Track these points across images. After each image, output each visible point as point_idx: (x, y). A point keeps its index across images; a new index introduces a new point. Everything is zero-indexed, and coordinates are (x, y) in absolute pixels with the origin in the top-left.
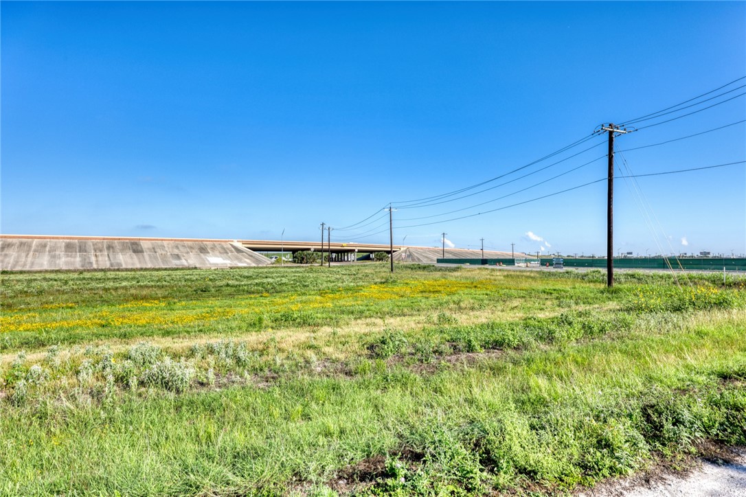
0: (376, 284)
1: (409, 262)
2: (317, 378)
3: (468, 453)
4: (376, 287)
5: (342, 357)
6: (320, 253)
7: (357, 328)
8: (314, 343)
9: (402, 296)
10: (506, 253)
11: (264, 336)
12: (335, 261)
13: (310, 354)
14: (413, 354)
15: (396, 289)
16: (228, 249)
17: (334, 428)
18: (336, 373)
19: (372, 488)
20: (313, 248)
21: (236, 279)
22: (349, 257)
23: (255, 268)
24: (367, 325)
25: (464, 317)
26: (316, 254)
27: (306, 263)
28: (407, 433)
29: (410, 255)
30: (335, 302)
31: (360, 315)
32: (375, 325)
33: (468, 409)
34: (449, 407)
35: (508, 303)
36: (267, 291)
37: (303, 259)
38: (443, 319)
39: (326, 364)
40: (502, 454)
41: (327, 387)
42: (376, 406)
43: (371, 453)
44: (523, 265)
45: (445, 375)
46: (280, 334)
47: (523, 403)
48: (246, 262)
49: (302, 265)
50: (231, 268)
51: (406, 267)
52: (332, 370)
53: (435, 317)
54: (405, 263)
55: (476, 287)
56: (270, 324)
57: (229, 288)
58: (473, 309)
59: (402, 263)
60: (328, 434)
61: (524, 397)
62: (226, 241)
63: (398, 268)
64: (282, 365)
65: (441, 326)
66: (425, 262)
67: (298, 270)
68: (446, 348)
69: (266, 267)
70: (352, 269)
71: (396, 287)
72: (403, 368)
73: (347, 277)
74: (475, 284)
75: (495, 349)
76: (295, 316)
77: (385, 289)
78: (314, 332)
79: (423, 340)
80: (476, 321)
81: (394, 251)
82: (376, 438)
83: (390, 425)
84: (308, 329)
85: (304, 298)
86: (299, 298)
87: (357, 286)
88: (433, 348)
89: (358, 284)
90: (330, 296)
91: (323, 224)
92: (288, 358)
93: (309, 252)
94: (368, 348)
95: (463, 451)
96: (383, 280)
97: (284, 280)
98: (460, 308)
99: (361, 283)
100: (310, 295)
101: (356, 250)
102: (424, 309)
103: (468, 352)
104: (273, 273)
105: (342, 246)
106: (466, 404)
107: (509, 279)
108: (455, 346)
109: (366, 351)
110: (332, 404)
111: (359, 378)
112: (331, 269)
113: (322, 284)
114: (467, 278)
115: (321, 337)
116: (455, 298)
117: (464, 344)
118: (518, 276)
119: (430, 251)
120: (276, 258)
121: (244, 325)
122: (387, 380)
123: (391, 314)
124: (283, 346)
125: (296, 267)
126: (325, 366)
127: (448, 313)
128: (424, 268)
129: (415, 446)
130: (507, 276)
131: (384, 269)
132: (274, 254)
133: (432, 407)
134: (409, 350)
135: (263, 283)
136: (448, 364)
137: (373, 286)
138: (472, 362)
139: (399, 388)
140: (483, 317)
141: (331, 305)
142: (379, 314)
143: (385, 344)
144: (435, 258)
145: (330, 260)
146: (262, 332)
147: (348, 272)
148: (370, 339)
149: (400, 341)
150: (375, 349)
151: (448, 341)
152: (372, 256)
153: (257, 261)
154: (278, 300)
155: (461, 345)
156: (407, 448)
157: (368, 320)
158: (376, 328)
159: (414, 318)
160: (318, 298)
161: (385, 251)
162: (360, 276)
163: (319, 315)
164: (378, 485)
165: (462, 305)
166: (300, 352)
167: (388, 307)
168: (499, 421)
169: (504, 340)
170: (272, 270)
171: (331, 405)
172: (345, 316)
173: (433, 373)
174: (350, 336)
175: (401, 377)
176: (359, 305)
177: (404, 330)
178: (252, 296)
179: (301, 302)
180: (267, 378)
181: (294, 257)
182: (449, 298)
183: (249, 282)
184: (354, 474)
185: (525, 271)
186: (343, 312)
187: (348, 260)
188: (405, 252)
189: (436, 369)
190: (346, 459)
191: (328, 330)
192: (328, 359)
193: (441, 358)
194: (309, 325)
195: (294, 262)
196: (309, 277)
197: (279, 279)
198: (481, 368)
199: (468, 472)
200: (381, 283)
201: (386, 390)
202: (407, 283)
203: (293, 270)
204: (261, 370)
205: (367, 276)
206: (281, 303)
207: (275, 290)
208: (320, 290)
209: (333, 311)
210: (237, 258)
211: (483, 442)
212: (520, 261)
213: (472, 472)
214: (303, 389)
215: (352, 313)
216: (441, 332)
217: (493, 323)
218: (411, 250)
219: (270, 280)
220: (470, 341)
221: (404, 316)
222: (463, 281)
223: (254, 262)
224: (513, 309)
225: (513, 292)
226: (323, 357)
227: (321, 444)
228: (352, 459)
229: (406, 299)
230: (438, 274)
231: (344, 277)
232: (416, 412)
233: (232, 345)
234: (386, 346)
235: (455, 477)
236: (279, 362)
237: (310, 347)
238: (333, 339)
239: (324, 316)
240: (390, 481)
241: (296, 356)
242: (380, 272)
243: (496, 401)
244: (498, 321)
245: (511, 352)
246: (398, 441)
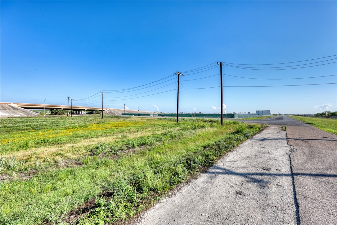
0: (95, 124)
1: (110, 115)
2: (61, 169)
3: (131, 188)
4: (95, 125)
5: (76, 157)
6: (67, 111)
7: (86, 143)
8: (61, 152)
9: (107, 128)
10: (147, 112)
11: (29, 152)
12: (75, 114)
13: (59, 158)
14: (110, 152)
15: (104, 126)
16: (6, 107)
17: (69, 191)
18: (72, 165)
19: (89, 215)
20: (63, 108)
21: (12, 123)
22: (82, 112)
23: (26, 117)
24: (90, 141)
25: (132, 135)
26: (65, 111)
27: (59, 115)
28: (106, 186)
29: (111, 112)
30: (74, 132)
31: (87, 137)
32: (93, 141)
33: (132, 170)
34: (125, 171)
35: (147, 129)
36: (33, 129)
37: (57, 113)
38: (123, 136)
39: (67, 161)
40: (144, 185)
41: (67, 172)
42: (93, 176)
43: (89, 198)
44: (152, 116)
45: (123, 158)
46: (39, 150)
47: (152, 164)
48: (19, 114)
49: (56, 116)
50: (9, 118)
51: (109, 117)
52: (70, 164)
53: (120, 136)
54: (108, 115)
55: (136, 124)
56: (34, 145)
57: (6, 128)
58: (135, 132)
59: (107, 115)
60: (66, 195)
61: (152, 162)
62: (5, 103)
63: (105, 117)
64: (40, 165)
65: (123, 139)
66: (117, 115)
67: (54, 118)
68: (124, 148)
69: (34, 117)
70: (84, 118)
71: (104, 125)
72: (106, 158)
73: (81, 121)
74: (136, 123)
75: (143, 146)
76: (51, 140)
77: (99, 126)
78: (61, 147)
79: (115, 145)
80: (135, 136)
81: (104, 110)
82: (92, 191)
83: (99, 184)
84: (58, 145)
85: (56, 131)
86: (53, 132)
87: (86, 125)
88: (119, 148)
89: (86, 124)
90: (71, 130)
91: (68, 98)
92: (44, 161)
93: (61, 110)
94: (89, 152)
95: (130, 187)
96: (98, 122)
97: (45, 123)
98: (130, 132)
99: (88, 124)
100: (60, 130)
101: (86, 110)
102: (116, 133)
103: (133, 148)
104: (38, 120)
105: (79, 108)
106: (132, 169)
107: (148, 121)
108: (128, 147)
109: (89, 153)
110: (70, 180)
111: (85, 165)
112: (73, 118)
113: (67, 125)
114: (133, 121)
115: (65, 149)
116: (128, 128)
117: (131, 145)
118: (151, 120)
119: (119, 110)
120: (40, 112)
121: (16, 148)
122: (98, 164)
123: (102, 136)
124: (42, 155)
125: (53, 117)
126: (66, 162)
127: (125, 134)
128: (117, 117)
129: (110, 190)
130: (147, 120)
131: (99, 118)
132: (39, 111)
133: (118, 172)
134: (109, 150)
135: (31, 125)
136: (125, 154)
137: (93, 125)
138: (134, 152)
139: (104, 167)
140: (139, 135)
141: (72, 134)
142: (96, 136)
143: (98, 149)
144: (121, 113)
145: (72, 113)
146: (28, 150)
147: (81, 119)
148: (91, 148)
149: (105, 147)
150: (93, 152)
151: (125, 145)
152: (94, 112)
153: (27, 113)
154: (40, 133)
155: (130, 146)
156: (107, 192)
157: (90, 139)
158: (94, 142)
159: (112, 137)
160: (65, 131)
161: (99, 110)
162: (87, 121)
163: (65, 139)
164: (92, 212)
165: (131, 131)
166: (52, 158)
167: (100, 133)
168: (144, 173)
169: (146, 142)
170: (37, 118)
171: (69, 180)
172: (79, 139)
173: (119, 158)
174: (81, 147)
175: (105, 162)
176: (86, 133)
177: (107, 142)
178: (23, 132)
179: (54, 133)
180: (29, 173)
181: (51, 112)
182: (126, 128)
183: (22, 125)
184: (79, 211)
185: (153, 118)
186: (78, 137)
187: (81, 114)
188: (109, 111)
189: (121, 156)
190: (75, 205)
191: (69, 145)
192: (69, 159)
193: (122, 152)
194: (59, 144)
195: (52, 114)
196: (60, 121)
197: (41, 123)
198: (137, 154)
199: (131, 196)
200: (97, 123)
201: (98, 169)
202: (109, 123)
203: (51, 118)
204: (25, 170)
205: (91, 121)
206: (42, 135)
207: (38, 128)
208: (66, 127)
209: (73, 137)
210: (13, 112)
211: (138, 182)
212: (151, 114)
213: (133, 195)
214: (52, 176)
215: (83, 137)
216: (123, 141)
217: (142, 137)
218: (111, 110)
219: (35, 123)
220: (133, 144)
221: (107, 136)
222: (131, 122)
223: (25, 115)
224: (149, 131)
225: (149, 125)
226: (66, 158)
227: (62, 201)
228: (79, 203)
229: (108, 129)
230: (122, 119)
231: (79, 121)
232: (111, 175)
233: (4, 159)
234: (98, 150)
235: (126, 199)
236: (38, 164)
237: (58, 154)
238: (72, 149)
239: (68, 139)
240: (97, 209)
241: (49, 160)
242: (97, 119)
243: (142, 165)
244: (143, 136)
245: (148, 147)
246: (103, 189)
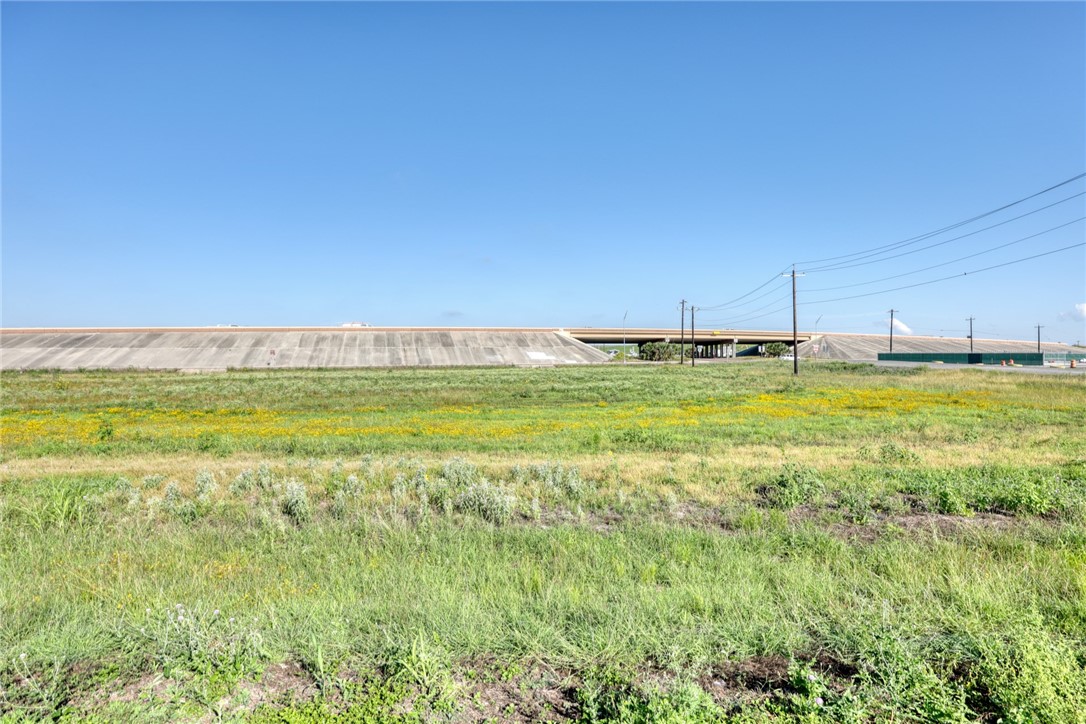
0: (768, 392)
1: (827, 359)
2: (677, 527)
3: (941, 683)
4: (769, 398)
5: (715, 499)
6: (679, 346)
7: (738, 459)
8: (672, 475)
9: (814, 414)
10: (1027, 344)
11: (605, 460)
12: (702, 357)
13: (667, 491)
14: (834, 507)
15: (803, 401)
16: (552, 340)
17: (704, 602)
18: (706, 522)
19: (767, 701)
20: (668, 338)
21: (564, 381)
22: (724, 351)
23: (587, 366)
24: (755, 455)
25: (932, 453)
26: (674, 347)
27: (659, 360)
28: (824, 631)
29: (828, 348)
30: (703, 418)
31: (743, 439)
32: (767, 455)
33: (941, 610)
34: (904, 601)
35: (1026, 433)
36: (604, 399)
37: (654, 353)
38: (889, 453)
39: (691, 508)
40: (1014, 698)
41: (693, 542)
42: (771, 581)
43: (764, 649)
44: (1063, 365)
45: (894, 546)
46: (624, 459)
47: (1061, 616)
48: (575, 358)
49: (653, 362)
50: (557, 366)
51: (822, 367)
52: (700, 518)
53: (875, 449)
54: (819, 361)
55: (956, 402)
56: (610, 445)
57: (554, 393)
58: (950, 440)
59: (812, 361)
60: (695, 610)
61: (1064, 606)
62: (549, 330)
63: (807, 368)
64: (628, 503)
65: (888, 465)
66: (854, 358)
67: (646, 369)
68: (897, 502)
69: (602, 366)
70: (729, 369)
71: (802, 399)
72: (817, 528)
73: (722, 382)
74: (954, 398)
75: (999, 513)
76: (644, 435)
77: (785, 402)
78: (672, 460)
79: (852, 485)
80: (956, 461)
81: (799, 342)
82: (772, 629)
83: (795, 613)
84: (664, 454)
85: (656, 410)
86: (649, 411)
87: (738, 395)
88: (872, 500)
89: (739, 392)
90: (694, 409)
91: (683, 303)
92: (635, 494)
93: (663, 344)
94: (756, 491)
95: (933, 678)
96: (781, 387)
97: (628, 384)
98: (924, 438)
99: (744, 391)
100: (665, 406)
101: (736, 341)
102: (853, 436)
103: (941, 512)
104: (611, 373)
105: (713, 335)
106: (937, 601)
107: (1030, 391)
108: (914, 501)
109: (754, 495)
110: (701, 567)
111: (742, 534)
112: (695, 369)
113: (682, 391)
114: (937, 387)
115: (683, 468)
116: (914, 420)
117: (934, 500)
118: (1051, 386)
119: (865, 340)
120: (616, 352)
121: (575, 444)
122: (789, 544)
123: (795, 441)
124: (629, 476)
125: (645, 366)
126: (689, 512)
127: (900, 446)
128: (854, 368)
129: (839, 653)
130: (1026, 384)
131: (782, 370)
132: (613, 348)
133: (870, 595)
134: (827, 501)
135: (599, 388)
136: (901, 529)
137: (763, 396)
138: (948, 531)
139: (809, 558)
140: (973, 455)
141: (697, 422)
142: (774, 440)
143: (784, 486)
144: (875, 353)
145: (695, 355)
146: (599, 456)
147: (722, 374)
148: (761, 478)
149: (811, 483)
150: (769, 493)
151: (901, 492)
152: (762, 349)
153: (590, 356)
154: (619, 411)
155: (927, 500)
156: (825, 654)
157: (756, 448)
158: (772, 461)
159: (836, 450)
160: (677, 411)
161: (783, 342)
162: (743, 381)
163: (679, 437)
164: (777, 700)
165: (927, 431)
166: (653, 487)
167: (789, 429)
168: (1007, 640)
169: (1019, 499)
170: (610, 370)
171: (699, 569)
172: (719, 440)
173: (871, 541)
174: (727, 471)
175: (813, 540)
176: (740, 425)
177: (819, 468)
178: (585, 405)
179: (652, 416)
180: (607, 519)
181: (641, 352)
182: (902, 419)
183: (580, 386)
184: (737, 675)
185: (1066, 376)
186: (715, 434)
187: (722, 356)
188: (819, 342)
189: (875, 536)
190: (723, 651)
191: (694, 458)
192: (694, 501)
193: (887, 518)
194: (665, 450)
195: (642, 358)
196: (663, 381)
197: (620, 382)
198: (968, 544)
199: (942, 715)
200: (777, 391)
201: (787, 559)
202: (822, 393)
203: (640, 370)
204: (599, 507)
205: (754, 380)
206: (625, 418)
207: (614, 398)
208: (679, 400)
209: (700, 432)
210: (564, 353)
211: (973, 669)
212: (1055, 357)
213: (949, 716)
214: (657, 541)
215: (730, 435)
216: (887, 475)
217: (994, 468)
218: (830, 339)
219: (607, 383)
220: (945, 495)
221: (818, 445)
222: (929, 391)
223: (586, 359)
224: (1038, 444)
225: (1038, 413)
226: (687, 498)
227: (686, 623)
228: (734, 653)
229: (821, 418)
230: (880, 380)
231: (717, 381)
232: (842, 600)
233: (560, 470)
234: (787, 491)
235: (915, 717)
236: (623, 499)
237: (667, 482)
238: (701, 472)
239: (687, 437)
240: (796, 699)
241: (646, 493)
242: (775, 374)
243: (1001, 603)
244: (1004, 464)
245: (1036, 524)
246: (810, 639)
